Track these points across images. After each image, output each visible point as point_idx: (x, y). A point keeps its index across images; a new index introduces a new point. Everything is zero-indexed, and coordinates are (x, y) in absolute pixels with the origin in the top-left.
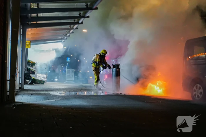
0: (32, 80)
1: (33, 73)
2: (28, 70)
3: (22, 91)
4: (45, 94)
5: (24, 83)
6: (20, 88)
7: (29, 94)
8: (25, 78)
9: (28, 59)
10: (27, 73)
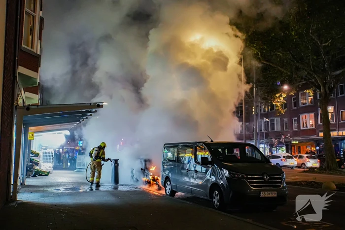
0: (35, 172)
1: (37, 164)
2: (31, 161)
3: (23, 187)
4: (43, 191)
5: (26, 175)
6: (21, 184)
7: (28, 192)
8: (27, 171)
9: (31, 149)
10: (31, 165)
